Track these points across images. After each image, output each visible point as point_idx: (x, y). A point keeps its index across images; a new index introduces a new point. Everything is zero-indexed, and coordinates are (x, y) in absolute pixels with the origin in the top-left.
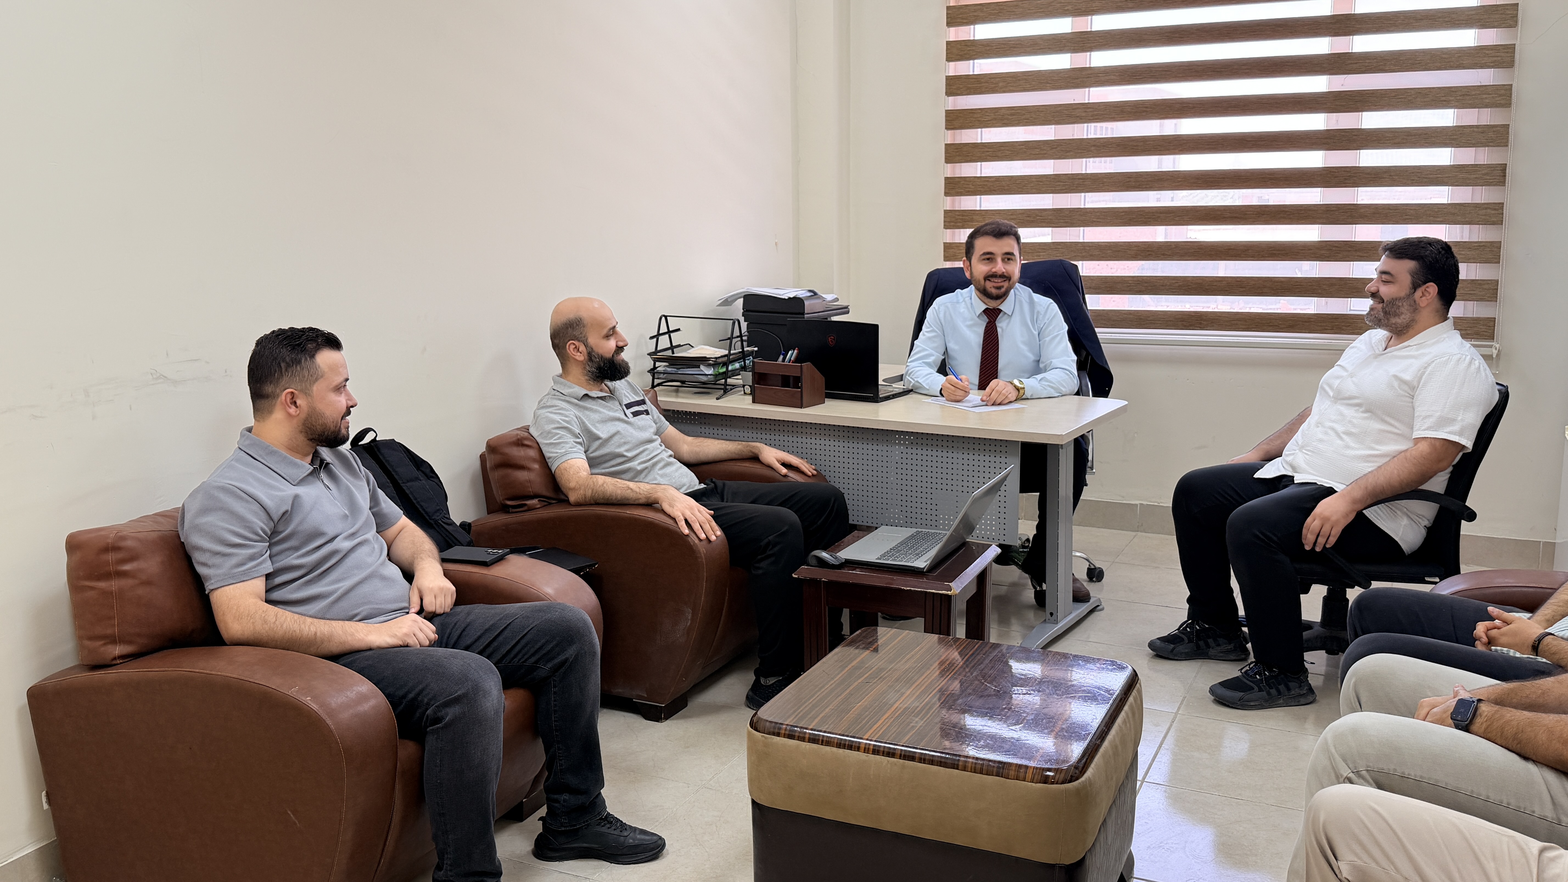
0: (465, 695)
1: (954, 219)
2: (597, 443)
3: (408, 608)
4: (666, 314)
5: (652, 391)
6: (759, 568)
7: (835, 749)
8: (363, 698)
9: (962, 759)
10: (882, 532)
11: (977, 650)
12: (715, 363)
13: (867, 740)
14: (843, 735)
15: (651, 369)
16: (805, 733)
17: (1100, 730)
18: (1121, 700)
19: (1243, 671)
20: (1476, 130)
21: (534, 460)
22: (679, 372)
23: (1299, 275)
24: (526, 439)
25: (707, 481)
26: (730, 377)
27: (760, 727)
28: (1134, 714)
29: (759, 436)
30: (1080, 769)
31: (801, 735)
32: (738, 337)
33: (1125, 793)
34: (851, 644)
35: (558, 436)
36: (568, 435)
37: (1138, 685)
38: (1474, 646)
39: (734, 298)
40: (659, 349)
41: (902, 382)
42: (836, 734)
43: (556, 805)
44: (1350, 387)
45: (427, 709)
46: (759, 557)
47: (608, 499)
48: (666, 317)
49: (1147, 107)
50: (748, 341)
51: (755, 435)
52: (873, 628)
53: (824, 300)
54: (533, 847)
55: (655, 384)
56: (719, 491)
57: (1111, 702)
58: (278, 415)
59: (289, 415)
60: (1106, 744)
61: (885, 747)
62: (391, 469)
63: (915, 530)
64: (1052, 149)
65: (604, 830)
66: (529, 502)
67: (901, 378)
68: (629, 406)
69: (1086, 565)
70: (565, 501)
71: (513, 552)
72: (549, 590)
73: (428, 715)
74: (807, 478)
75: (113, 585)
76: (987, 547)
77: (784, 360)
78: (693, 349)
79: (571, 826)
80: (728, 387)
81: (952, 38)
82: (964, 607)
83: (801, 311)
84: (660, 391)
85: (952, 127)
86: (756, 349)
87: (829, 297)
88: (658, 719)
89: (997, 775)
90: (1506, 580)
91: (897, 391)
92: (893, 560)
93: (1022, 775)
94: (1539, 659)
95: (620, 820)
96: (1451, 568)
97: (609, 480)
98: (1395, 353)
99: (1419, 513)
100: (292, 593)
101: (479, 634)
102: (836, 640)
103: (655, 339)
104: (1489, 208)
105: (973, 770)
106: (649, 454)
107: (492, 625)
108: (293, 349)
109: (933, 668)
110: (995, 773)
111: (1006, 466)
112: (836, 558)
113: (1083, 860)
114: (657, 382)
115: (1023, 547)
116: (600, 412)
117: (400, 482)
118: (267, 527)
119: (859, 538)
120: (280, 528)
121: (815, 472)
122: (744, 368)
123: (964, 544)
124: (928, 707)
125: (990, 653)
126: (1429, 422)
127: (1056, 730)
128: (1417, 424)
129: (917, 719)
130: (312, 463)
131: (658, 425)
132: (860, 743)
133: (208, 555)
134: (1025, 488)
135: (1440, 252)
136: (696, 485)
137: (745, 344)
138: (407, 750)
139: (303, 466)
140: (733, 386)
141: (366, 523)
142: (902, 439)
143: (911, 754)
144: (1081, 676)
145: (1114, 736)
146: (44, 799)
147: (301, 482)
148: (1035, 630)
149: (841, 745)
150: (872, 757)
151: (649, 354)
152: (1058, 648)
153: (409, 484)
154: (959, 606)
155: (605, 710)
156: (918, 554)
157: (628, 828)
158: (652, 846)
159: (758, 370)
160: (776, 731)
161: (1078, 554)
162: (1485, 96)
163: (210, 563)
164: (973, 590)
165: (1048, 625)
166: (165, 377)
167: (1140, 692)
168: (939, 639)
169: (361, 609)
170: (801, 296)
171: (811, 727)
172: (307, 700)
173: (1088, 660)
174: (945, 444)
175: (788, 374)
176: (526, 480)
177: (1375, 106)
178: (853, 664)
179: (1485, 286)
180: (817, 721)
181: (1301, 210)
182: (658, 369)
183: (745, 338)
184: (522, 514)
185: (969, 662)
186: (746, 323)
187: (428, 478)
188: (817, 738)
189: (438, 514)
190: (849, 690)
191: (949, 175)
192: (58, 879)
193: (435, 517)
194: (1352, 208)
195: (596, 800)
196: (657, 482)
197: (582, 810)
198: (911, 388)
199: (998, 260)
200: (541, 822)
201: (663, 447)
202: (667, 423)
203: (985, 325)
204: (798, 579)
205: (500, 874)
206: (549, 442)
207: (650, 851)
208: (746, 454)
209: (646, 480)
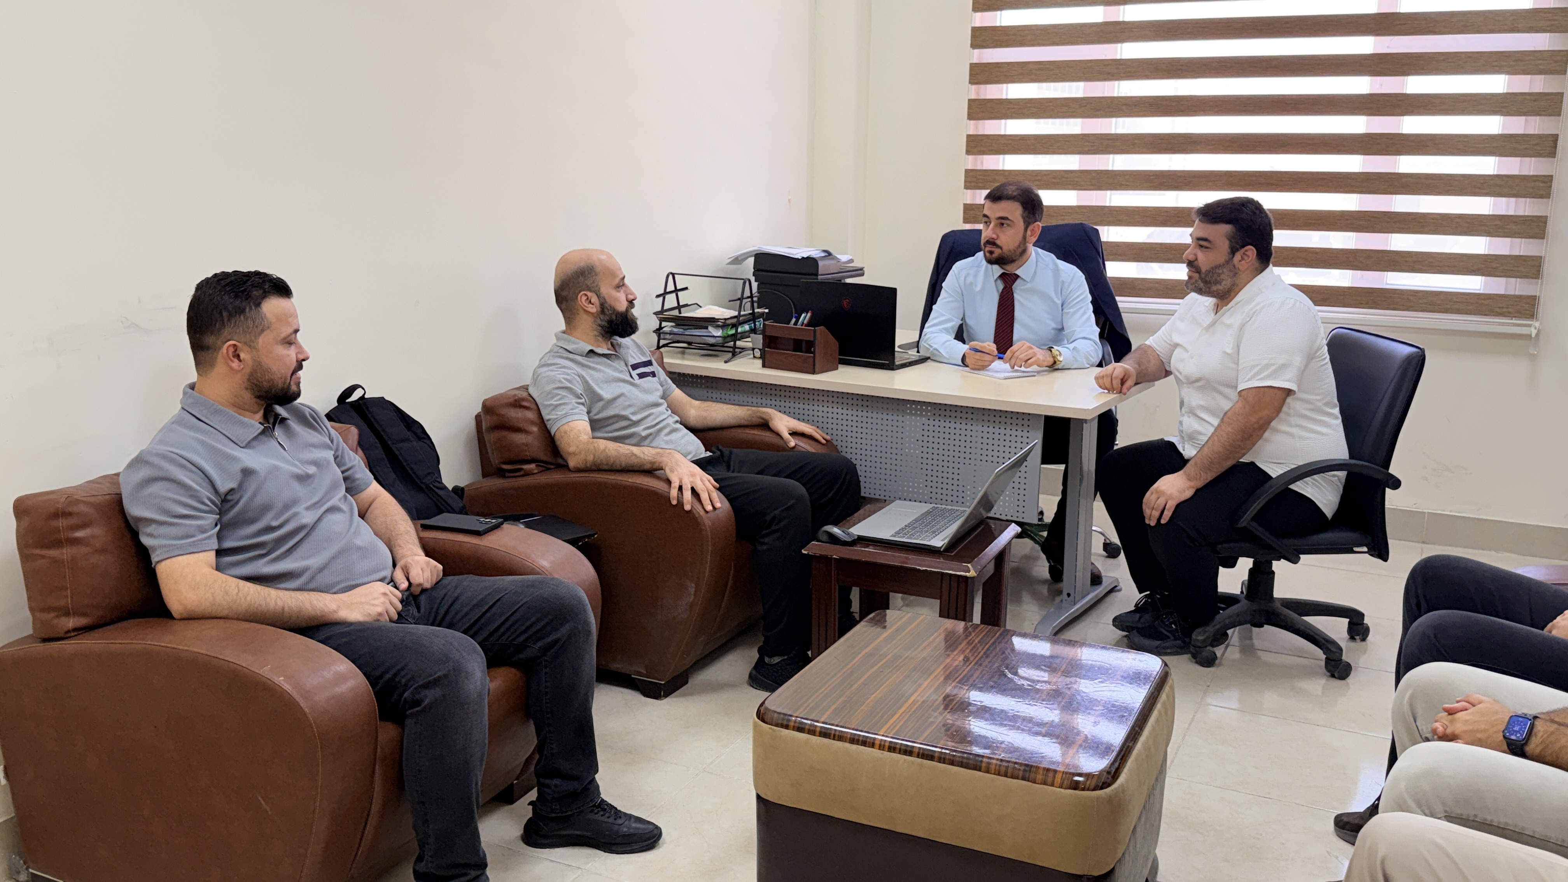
0: (446, 677)
1: (973, 179)
2: (600, 404)
4: (673, 272)
5: (658, 352)
6: (763, 544)
7: (847, 745)
8: (340, 678)
9: (985, 760)
10: (896, 507)
11: (998, 638)
12: (724, 324)
13: (883, 736)
14: (857, 730)
15: (657, 329)
16: (816, 726)
17: (1134, 731)
18: (1154, 697)
20: (1528, 97)
21: (533, 423)
22: (686, 333)
24: (523, 399)
25: (713, 449)
26: (739, 340)
27: (767, 718)
28: (1166, 714)
30: (1112, 774)
31: (812, 728)
32: (748, 297)
35: (559, 397)
36: (569, 395)
37: (1170, 681)
39: (745, 256)
40: (665, 308)
41: (917, 350)
42: (849, 728)
43: (546, 790)
45: (404, 691)
46: (765, 532)
47: (612, 466)
48: (673, 274)
49: (1182, 66)
50: (758, 302)
53: (838, 260)
54: (522, 832)
55: (661, 344)
56: (726, 459)
58: (220, 368)
59: (232, 369)
60: (1139, 746)
61: (901, 744)
62: (379, 429)
63: (930, 506)
64: (1081, 107)
65: (598, 817)
66: (526, 467)
68: (635, 367)
72: (545, 562)
73: (405, 699)
74: (819, 446)
75: (65, 553)
76: (1006, 525)
77: (796, 323)
78: (701, 310)
79: (562, 813)
80: (737, 350)
82: (981, 590)
83: (814, 272)
84: (667, 352)
85: (975, 81)
86: (767, 311)
87: (844, 258)
88: (657, 697)
89: (1023, 779)
91: (915, 358)
92: (908, 538)
93: (1050, 780)
95: (614, 807)
97: (611, 444)
101: (466, 610)
103: (661, 298)
104: (1538, 180)
105: (997, 772)
106: (655, 419)
107: (482, 600)
108: (236, 296)
110: (1020, 777)
111: (1028, 441)
112: (848, 534)
113: (1112, 871)
114: (662, 342)
116: (605, 372)
117: (389, 443)
119: (872, 513)
121: (826, 441)
122: (754, 331)
123: (982, 521)
129: (936, 714)
130: (263, 421)
131: (665, 387)
132: (875, 739)
136: (703, 453)
137: (756, 305)
138: (388, 732)
139: (254, 426)
140: (743, 349)
142: (914, 409)
143: (930, 753)
145: (1147, 738)
147: (251, 444)
148: (1049, 609)
149: (854, 740)
150: (887, 754)
151: (656, 313)
153: (399, 445)
154: (976, 589)
155: (602, 686)
156: (934, 532)
157: (623, 816)
158: (648, 836)
159: (768, 333)
160: (784, 723)
161: (1095, 528)
162: (1539, 62)
163: (155, 533)
164: (991, 571)
165: (1065, 606)
166: (137, 326)
167: (1172, 688)
168: (957, 624)
170: (815, 256)
171: (822, 720)
172: (280, 680)
174: (953, 414)
175: (800, 338)
176: (523, 444)
177: (1423, 69)
178: (867, 650)
179: (1530, 263)
180: (828, 713)
181: (1340, 178)
182: (664, 329)
183: (755, 299)
184: (518, 479)
185: (989, 652)
186: (757, 283)
187: (419, 439)
188: (829, 732)
189: (429, 477)
190: (862, 680)
191: (971, 132)
192: (18, 858)
193: (426, 481)
194: (1393, 177)
195: (589, 786)
196: (662, 446)
197: (574, 796)
198: (928, 355)
199: (992, 225)
200: (531, 807)
201: (670, 412)
202: (674, 386)
203: (1000, 290)
204: (808, 555)
205: (485, 866)
206: (549, 403)
207: (645, 841)
208: (756, 421)
209: (652, 445)
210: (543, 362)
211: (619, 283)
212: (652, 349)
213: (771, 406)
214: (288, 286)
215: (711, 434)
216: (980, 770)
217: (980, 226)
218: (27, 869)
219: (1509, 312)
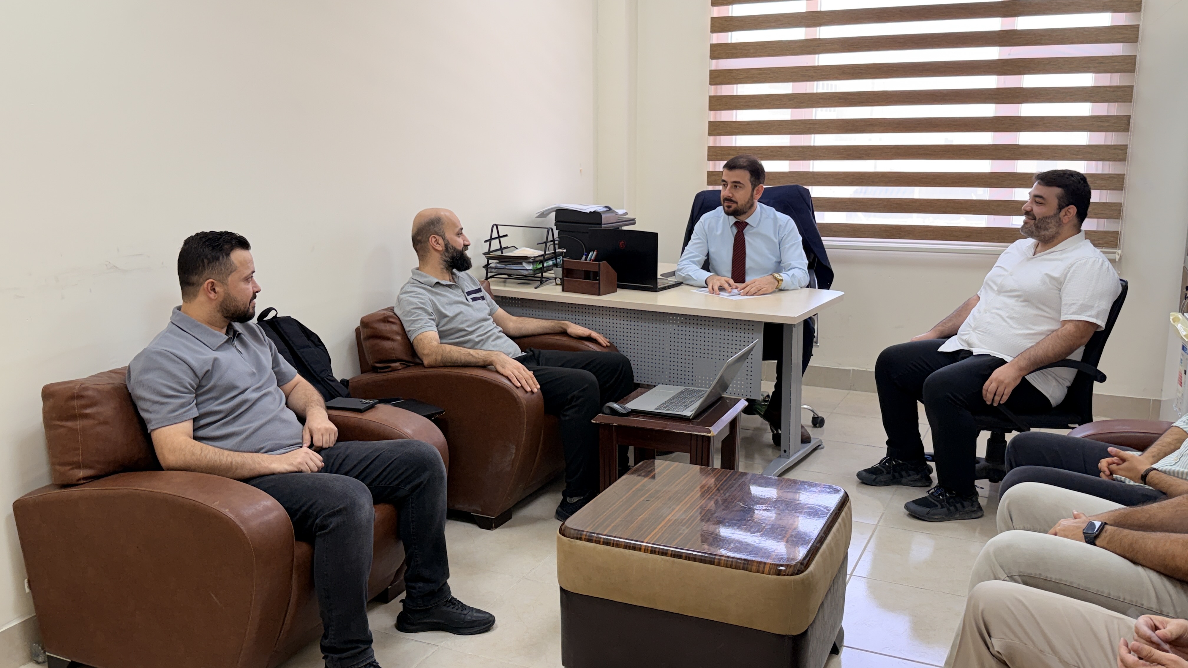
0: (345, 509)
1: (713, 153)
2: (446, 319)
3: (302, 443)
4: (497, 224)
5: (486, 281)
6: (566, 416)
7: (622, 550)
8: (268, 510)
9: (717, 557)
10: (659, 388)
11: (729, 477)
12: (534, 261)
13: (647, 543)
14: (629, 540)
15: (486, 265)
16: (601, 538)
17: (820, 536)
18: (836, 514)
19: (930, 492)
20: (1108, 89)
21: (397, 333)
22: (507, 268)
23: (974, 198)
24: (391, 317)
25: (527, 350)
26: (545, 272)
27: (567, 533)
28: (845, 525)
29: (567, 316)
30: (805, 565)
31: (598, 539)
32: (551, 241)
33: (838, 584)
34: (635, 472)
35: (416, 314)
36: (423, 313)
37: (848, 503)
38: (1099, 476)
39: (548, 212)
40: (491, 249)
41: (674, 277)
42: (623, 539)
43: (414, 591)
44: (1010, 283)
45: (316, 519)
46: (567, 407)
47: (455, 362)
48: (497, 226)
49: (862, 70)
50: (559, 244)
51: (564, 316)
52: (651, 460)
53: (617, 214)
54: (395, 622)
55: (488, 276)
56: (536, 355)
57: (828, 516)
58: (201, 298)
59: (210, 299)
60: (824, 546)
61: (660, 548)
62: (288, 339)
63: (684, 388)
64: (790, 101)
65: (449, 609)
66: (393, 365)
67: (673, 274)
68: (469, 293)
69: (812, 415)
70: (421, 364)
71: (380, 402)
72: (408, 430)
73: (317, 524)
74: (602, 348)
75: (78, 424)
76: (737, 401)
77: (586, 259)
78: (517, 250)
79: (424, 607)
80: (543, 279)
81: (715, 15)
82: (720, 445)
83: (599, 222)
84: (493, 281)
85: (714, 83)
86: (565, 251)
87: (620, 212)
88: (489, 528)
89: (743, 569)
90: (1124, 427)
91: (672, 283)
92: (667, 410)
93: (761, 569)
94: (1147, 487)
95: (461, 602)
96: (1086, 417)
97: (454, 348)
98: (1045, 257)
99: (1064, 377)
100: (213, 431)
101: (355, 463)
102: (624, 469)
103: (488, 243)
104: (1118, 149)
105: (725, 565)
106: (484, 330)
107: (366, 457)
108: (213, 248)
109: (696, 490)
110: (741, 568)
111: (752, 340)
112: (624, 408)
113: (806, 632)
114: (490, 275)
115: (765, 401)
116: (448, 297)
117: (296, 349)
118: (194, 382)
119: (642, 394)
120: (203, 383)
121: (608, 344)
122: (556, 265)
123: (720, 398)
124: (692, 519)
125: (739, 479)
126: (1074, 309)
127: (787, 536)
128: (1064, 310)
129: (684, 528)
130: (227, 333)
131: (491, 307)
132: (641, 545)
133: (149, 404)
134: (767, 356)
135: (1080, 182)
136: (520, 353)
137: (557, 247)
138: (302, 549)
139: (221, 336)
140: (548, 278)
141: (269, 379)
142: (675, 320)
143: (679, 554)
144: (806, 498)
145: (830, 541)
146: (26, 585)
147: (219, 348)
148: (772, 463)
149: (627, 547)
150: (650, 555)
151: (484, 254)
152: (790, 476)
153: (302, 350)
154: (716, 445)
155: (450, 521)
156: (686, 406)
157: (467, 608)
158: (485, 621)
159: (567, 266)
160: (578, 536)
161: (806, 407)
162: (1115, 64)
163: (150, 410)
164: (727, 433)
165: (782, 460)
166: (116, 267)
167: (850, 509)
168: (701, 469)
169: (266, 444)
170: (599, 211)
171: (605, 533)
172: (226, 511)
173: (811, 485)
174: (707, 323)
175: (589, 270)
176: (391, 349)
177: (1034, 70)
178: (636, 487)
179: (1114, 208)
180: (609, 529)
181: (976, 149)
182: (491, 265)
183: (556, 242)
184: (387, 374)
185: (722, 487)
186: (558, 231)
187: (316, 346)
188: (609, 541)
189: (324, 373)
190: (633, 506)
191: (712, 120)
192: (37, 645)
193: (321, 375)
194: (1015, 147)
195: (443, 587)
196: (491, 349)
197: (433, 594)
198: (681, 281)
199: (729, 187)
200: (402, 604)
201: (495, 325)
202: (498, 306)
203: (735, 234)
204: (595, 424)
205: (371, 641)
206: (409, 319)
207: (484, 625)
208: (558, 329)
209: (483, 348)
210: (404, 290)
211: (459, 232)
212: (483, 280)
213: (568, 320)
214: (247, 241)
215: (526, 340)
216: (714, 564)
217: (720, 188)
218: (45, 652)
219: (1099, 243)
